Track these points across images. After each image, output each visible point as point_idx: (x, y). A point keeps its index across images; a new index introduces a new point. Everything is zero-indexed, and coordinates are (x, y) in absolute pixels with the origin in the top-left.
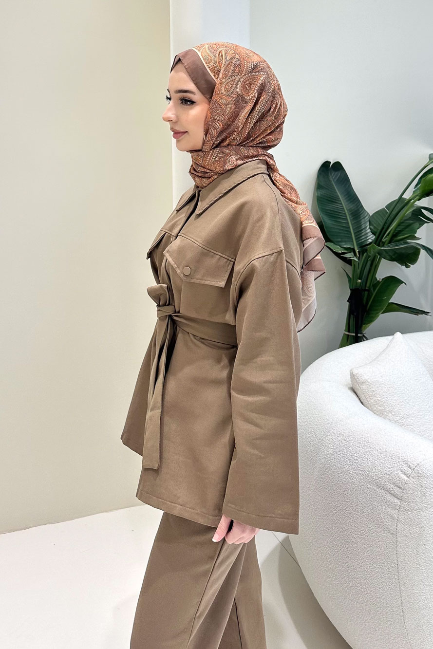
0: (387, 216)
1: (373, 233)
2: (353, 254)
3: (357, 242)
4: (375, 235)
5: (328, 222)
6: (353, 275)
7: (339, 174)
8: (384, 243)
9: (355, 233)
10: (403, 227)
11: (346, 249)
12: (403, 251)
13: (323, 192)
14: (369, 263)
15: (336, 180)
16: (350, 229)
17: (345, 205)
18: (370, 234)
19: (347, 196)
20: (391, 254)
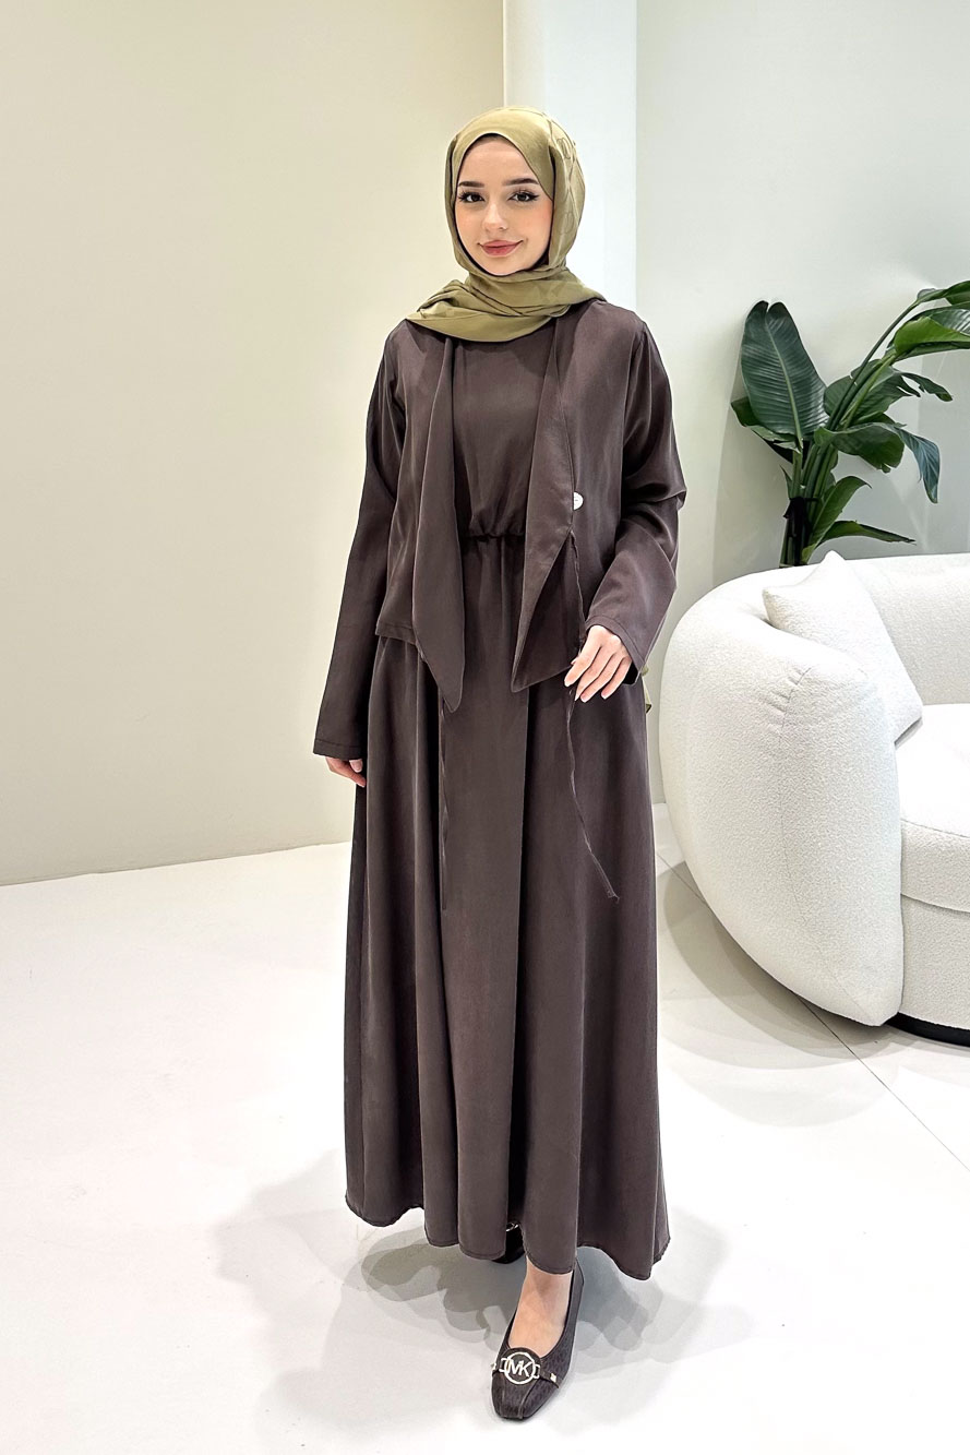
0: (849, 384)
1: (828, 414)
2: (794, 443)
3: (801, 426)
4: (831, 416)
5: (756, 393)
6: (794, 477)
7: (779, 323)
8: (843, 426)
9: (799, 413)
10: (871, 403)
11: (782, 435)
12: (871, 440)
13: (752, 349)
14: (818, 458)
15: (774, 332)
16: (790, 404)
17: (786, 370)
18: (825, 414)
19: (790, 356)
20: (852, 444)
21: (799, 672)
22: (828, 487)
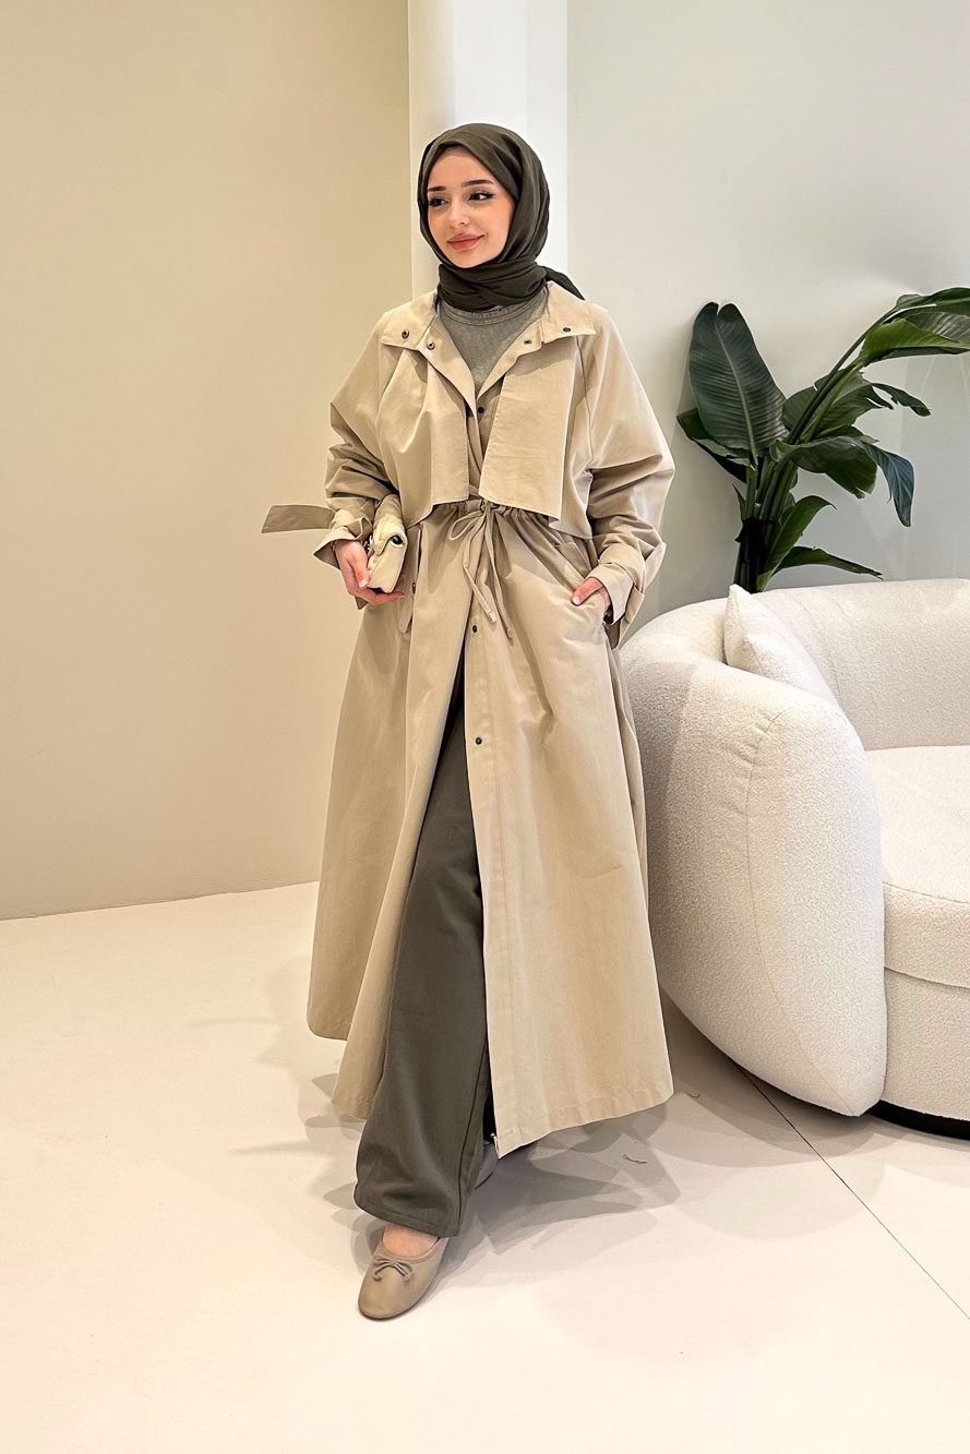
1: (787, 427)
2: (747, 460)
3: (756, 441)
4: (789, 430)
5: (709, 407)
6: (748, 499)
7: (731, 326)
8: (803, 440)
9: (753, 427)
10: (835, 415)
11: (734, 450)
12: (838, 457)
13: (701, 355)
14: (776, 475)
15: (728, 334)
17: (740, 379)
18: (783, 427)
19: (744, 364)
20: (813, 460)
21: (768, 718)
22: (784, 510)
